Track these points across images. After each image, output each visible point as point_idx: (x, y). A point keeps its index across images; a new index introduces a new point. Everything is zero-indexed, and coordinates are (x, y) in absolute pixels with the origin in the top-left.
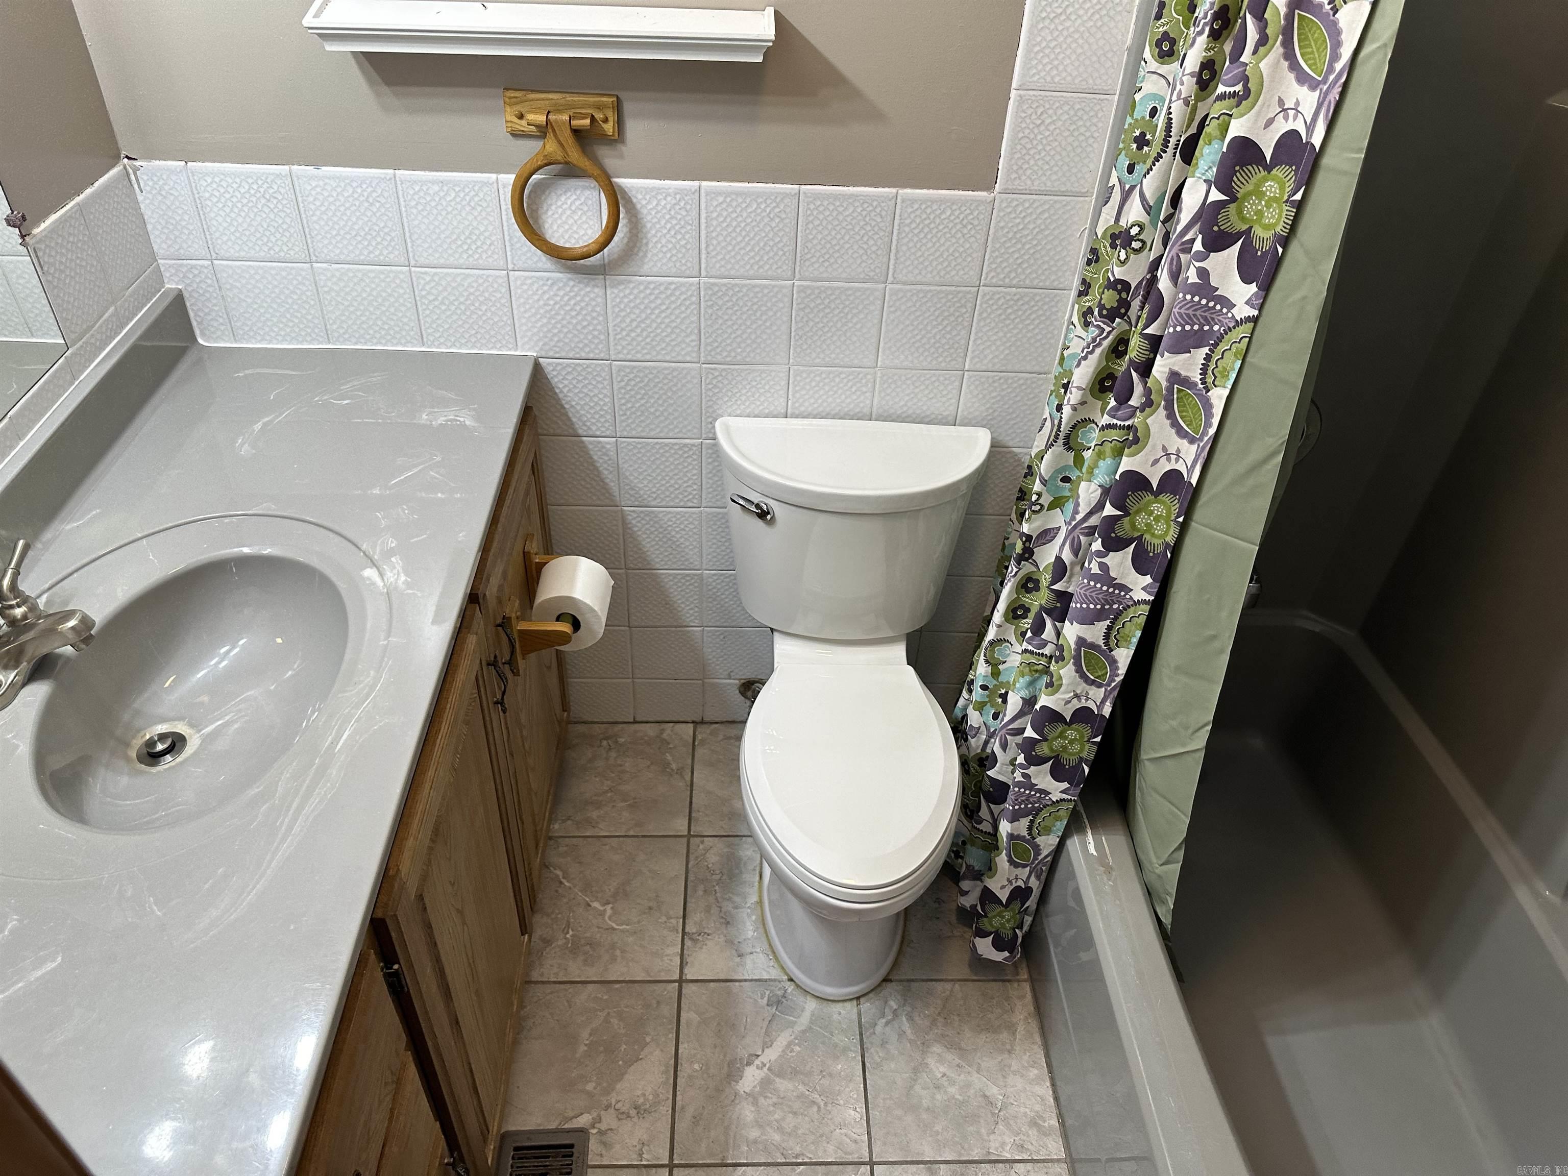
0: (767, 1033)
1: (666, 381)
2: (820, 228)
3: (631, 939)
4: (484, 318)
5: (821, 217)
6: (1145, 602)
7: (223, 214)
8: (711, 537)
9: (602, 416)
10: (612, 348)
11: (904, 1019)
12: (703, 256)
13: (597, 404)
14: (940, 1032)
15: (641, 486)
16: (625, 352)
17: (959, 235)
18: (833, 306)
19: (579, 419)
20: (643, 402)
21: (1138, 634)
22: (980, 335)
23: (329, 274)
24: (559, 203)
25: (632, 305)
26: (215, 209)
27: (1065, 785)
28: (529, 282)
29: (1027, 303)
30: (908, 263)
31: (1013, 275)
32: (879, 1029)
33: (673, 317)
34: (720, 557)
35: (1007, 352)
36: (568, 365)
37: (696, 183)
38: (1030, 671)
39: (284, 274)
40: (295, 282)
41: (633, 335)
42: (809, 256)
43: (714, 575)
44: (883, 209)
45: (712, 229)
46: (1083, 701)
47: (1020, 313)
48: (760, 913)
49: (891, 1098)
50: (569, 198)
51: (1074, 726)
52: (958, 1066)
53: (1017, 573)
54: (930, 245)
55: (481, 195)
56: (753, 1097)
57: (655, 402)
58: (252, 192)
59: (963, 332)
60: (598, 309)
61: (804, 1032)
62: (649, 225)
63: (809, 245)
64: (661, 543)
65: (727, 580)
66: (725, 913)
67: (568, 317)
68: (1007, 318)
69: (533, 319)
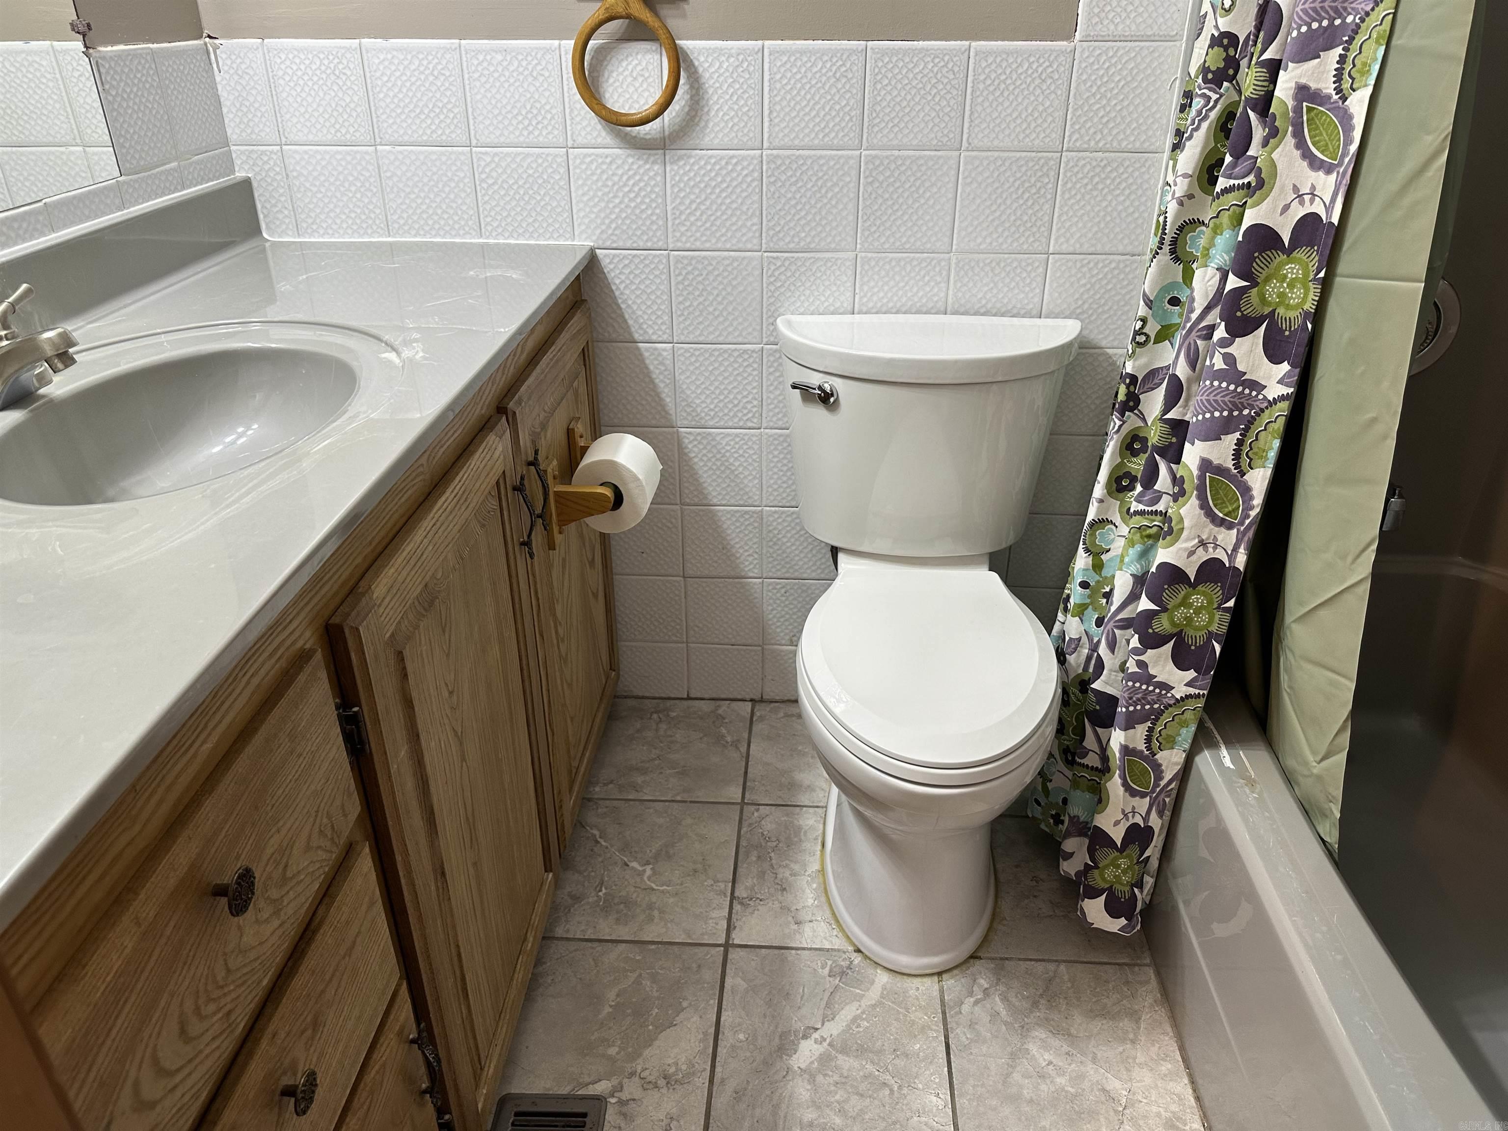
0: (828, 1005)
1: (726, 274)
2: (889, 88)
3: (671, 900)
4: (542, 203)
5: (890, 75)
6: (1282, 398)
7: (294, 93)
8: (772, 465)
9: (658, 317)
10: (670, 235)
11: (997, 999)
12: (766, 124)
13: (654, 302)
14: (1042, 1015)
15: (698, 401)
16: (684, 239)
17: (1038, 91)
18: (903, 178)
19: (636, 321)
20: (701, 299)
21: (1276, 444)
22: (1066, 209)
23: (392, 158)
24: (621, 69)
25: (692, 183)
26: (287, 89)
27: (1191, 674)
28: (588, 160)
29: (1116, 169)
30: (984, 125)
31: (1099, 136)
32: (966, 1008)
33: (734, 197)
34: (781, 490)
35: (1095, 229)
36: (625, 257)
37: (760, 43)
38: (1142, 537)
39: (349, 158)
40: (359, 168)
41: (692, 219)
42: (878, 120)
43: (775, 512)
44: (955, 64)
45: (775, 92)
46: (1211, 550)
47: (1108, 182)
48: (821, 880)
49: (983, 1085)
50: (630, 64)
51: (1200, 587)
52: (1067, 1054)
53: (1120, 427)
54: (1007, 104)
55: (544, 63)
56: (809, 1074)
57: (715, 299)
58: (323, 68)
59: (1047, 206)
60: (657, 190)
61: (874, 1006)
62: (711, 91)
63: (878, 108)
64: (718, 473)
65: (789, 519)
66: (781, 880)
67: (626, 200)
68: (1095, 188)
69: (591, 204)
